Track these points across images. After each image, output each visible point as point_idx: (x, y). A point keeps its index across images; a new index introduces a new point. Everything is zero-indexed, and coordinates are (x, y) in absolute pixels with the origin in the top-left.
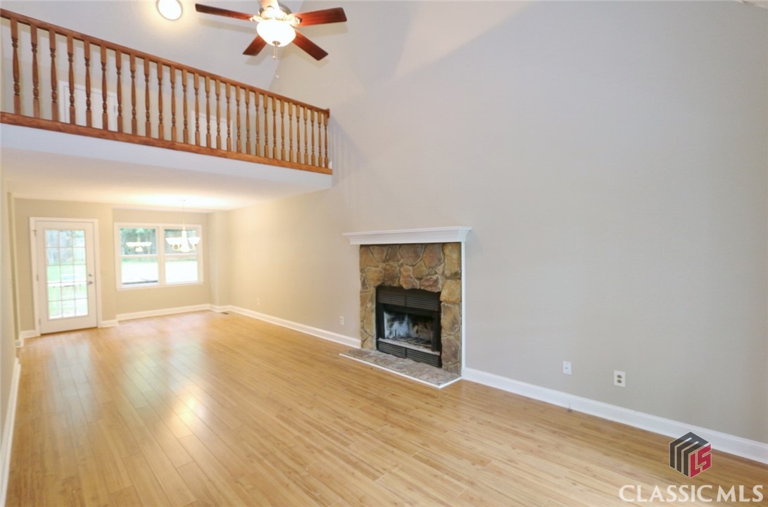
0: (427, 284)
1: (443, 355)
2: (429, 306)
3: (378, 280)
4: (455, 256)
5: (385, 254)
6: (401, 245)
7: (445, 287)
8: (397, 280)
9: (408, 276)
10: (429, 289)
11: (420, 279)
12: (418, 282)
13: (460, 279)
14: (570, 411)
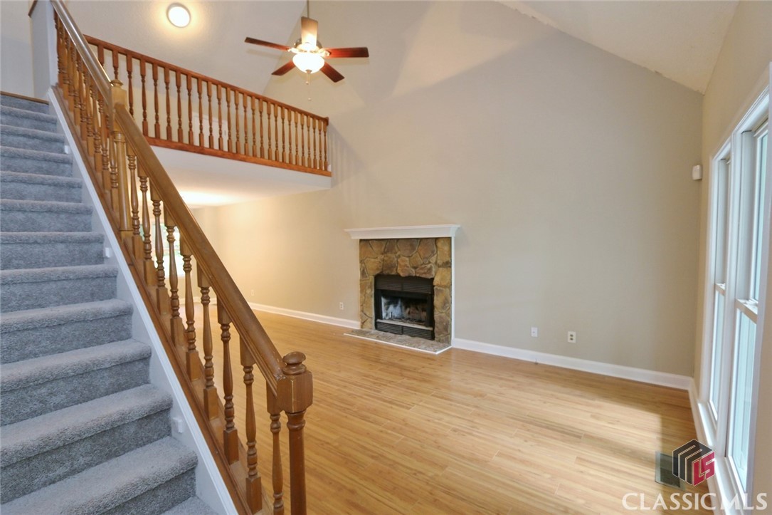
0: (422, 271)
1: (436, 329)
2: (423, 290)
3: (378, 269)
4: (446, 248)
5: (383, 248)
6: (398, 240)
7: (438, 273)
8: (395, 270)
9: (404, 265)
10: (423, 276)
11: (415, 268)
12: (413, 270)
13: (450, 267)
14: (536, 364)
